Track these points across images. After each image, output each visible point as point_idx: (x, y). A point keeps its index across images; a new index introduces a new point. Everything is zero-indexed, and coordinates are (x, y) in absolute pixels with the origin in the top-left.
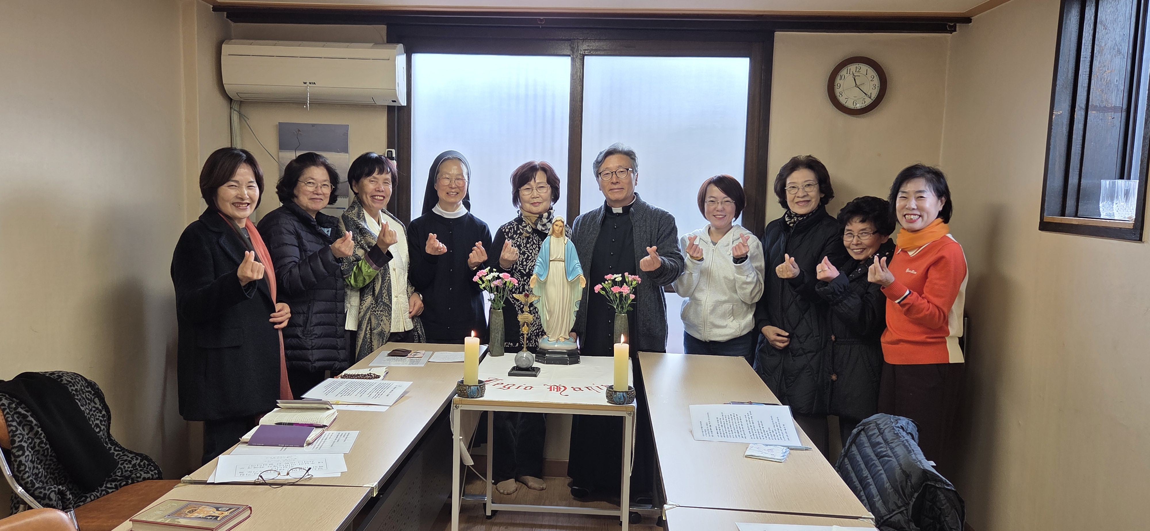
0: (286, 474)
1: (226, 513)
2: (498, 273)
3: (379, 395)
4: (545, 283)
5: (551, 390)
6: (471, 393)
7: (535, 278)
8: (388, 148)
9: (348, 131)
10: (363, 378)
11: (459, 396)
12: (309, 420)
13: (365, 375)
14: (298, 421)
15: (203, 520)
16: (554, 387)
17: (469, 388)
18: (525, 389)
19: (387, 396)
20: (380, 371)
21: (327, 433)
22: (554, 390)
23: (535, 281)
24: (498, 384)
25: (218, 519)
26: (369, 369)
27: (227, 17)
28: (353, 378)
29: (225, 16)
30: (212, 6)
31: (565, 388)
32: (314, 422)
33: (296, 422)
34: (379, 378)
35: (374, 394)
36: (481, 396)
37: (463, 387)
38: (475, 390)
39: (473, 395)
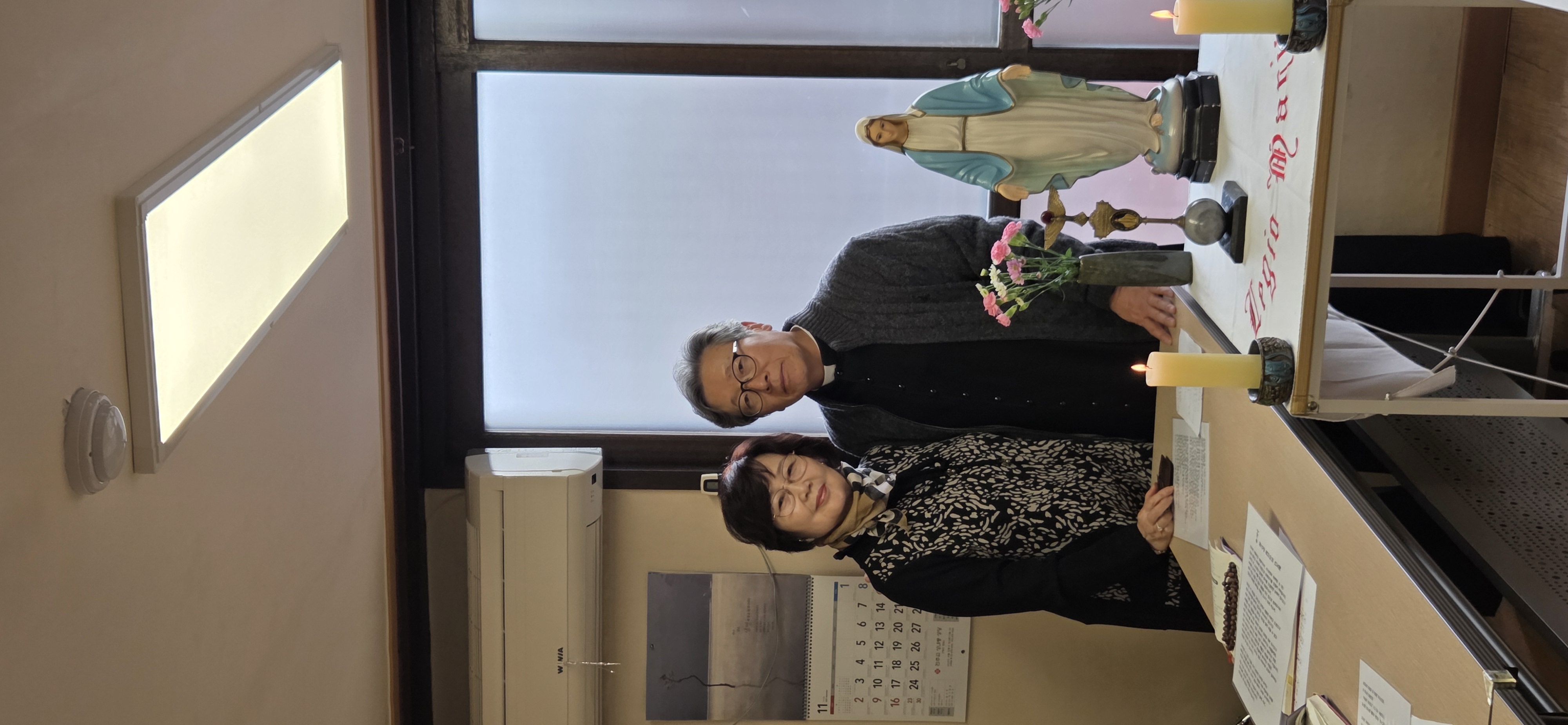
2: (992, 266)
3: (1276, 587)
4: (1018, 162)
5: (1282, 176)
6: (1282, 374)
7: (1005, 190)
8: (699, 489)
9: (662, 575)
10: (1236, 603)
11: (1287, 400)
13: (1228, 595)
16: (1275, 165)
17: (1269, 380)
18: (1276, 237)
19: (1280, 568)
20: (1220, 560)
22: (1282, 168)
23: (1013, 188)
24: (1261, 296)
26: (1214, 584)
28: (1235, 624)
31: (1277, 138)
34: (1235, 567)
35: (1273, 595)
36: (1290, 348)
37: (1267, 389)
38: (1274, 363)
39: (1285, 369)
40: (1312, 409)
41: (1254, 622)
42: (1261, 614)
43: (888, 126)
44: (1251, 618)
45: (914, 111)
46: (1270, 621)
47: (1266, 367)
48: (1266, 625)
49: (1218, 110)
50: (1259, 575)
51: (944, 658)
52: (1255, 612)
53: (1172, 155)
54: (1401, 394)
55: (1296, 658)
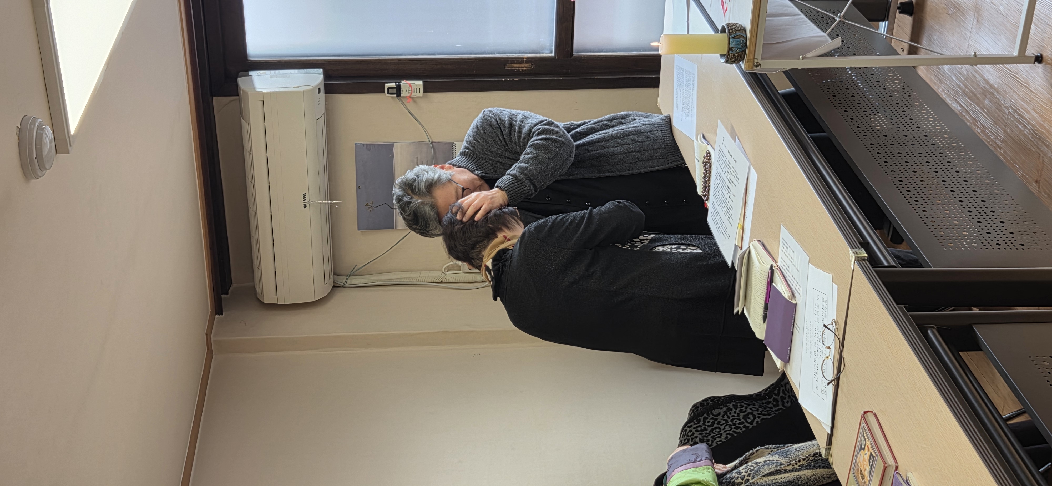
0: (829, 350)
1: (868, 443)
3: (733, 172)
6: (740, 46)
9: (363, 145)
10: (710, 176)
12: (762, 285)
13: (706, 169)
14: (762, 296)
15: (873, 470)
17: (732, 51)
19: (736, 162)
20: (701, 148)
21: (780, 264)
25: (874, 455)
26: (698, 160)
27: (227, 294)
28: (709, 186)
29: (225, 296)
30: (217, 316)
32: (765, 279)
33: (764, 299)
34: (709, 153)
35: (732, 177)
36: (745, 30)
37: (731, 56)
38: (735, 40)
39: (741, 43)
40: (757, 66)
41: (720, 190)
42: (725, 187)
44: (719, 187)
46: (730, 191)
47: (730, 43)
48: (727, 193)
50: (724, 164)
52: (721, 184)
54: (809, 55)
55: (744, 214)
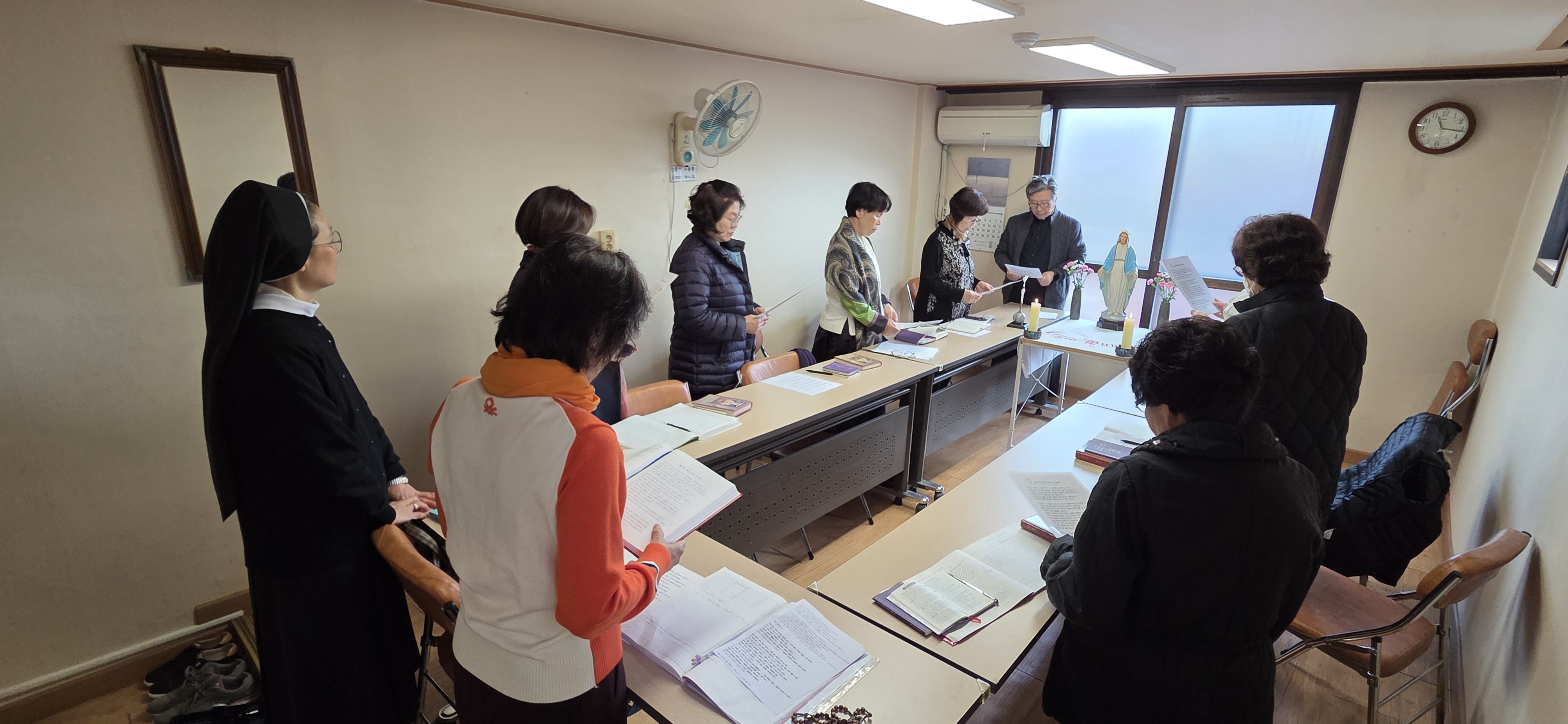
4: (1109, 275)
6: (1031, 336)
9: (1009, 163)
11: (1025, 337)
16: (1090, 341)
17: (1030, 333)
18: (1070, 340)
22: (1088, 343)
23: (1102, 272)
24: (1056, 334)
29: (945, 93)
30: (936, 88)
31: (1097, 343)
36: (1037, 339)
40: (1020, 344)
43: (1125, 239)
45: (1129, 247)
47: (1034, 333)
49: (1116, 330)
51: (978, 243)
53: (1104, 317)
54: (1023, 364)
